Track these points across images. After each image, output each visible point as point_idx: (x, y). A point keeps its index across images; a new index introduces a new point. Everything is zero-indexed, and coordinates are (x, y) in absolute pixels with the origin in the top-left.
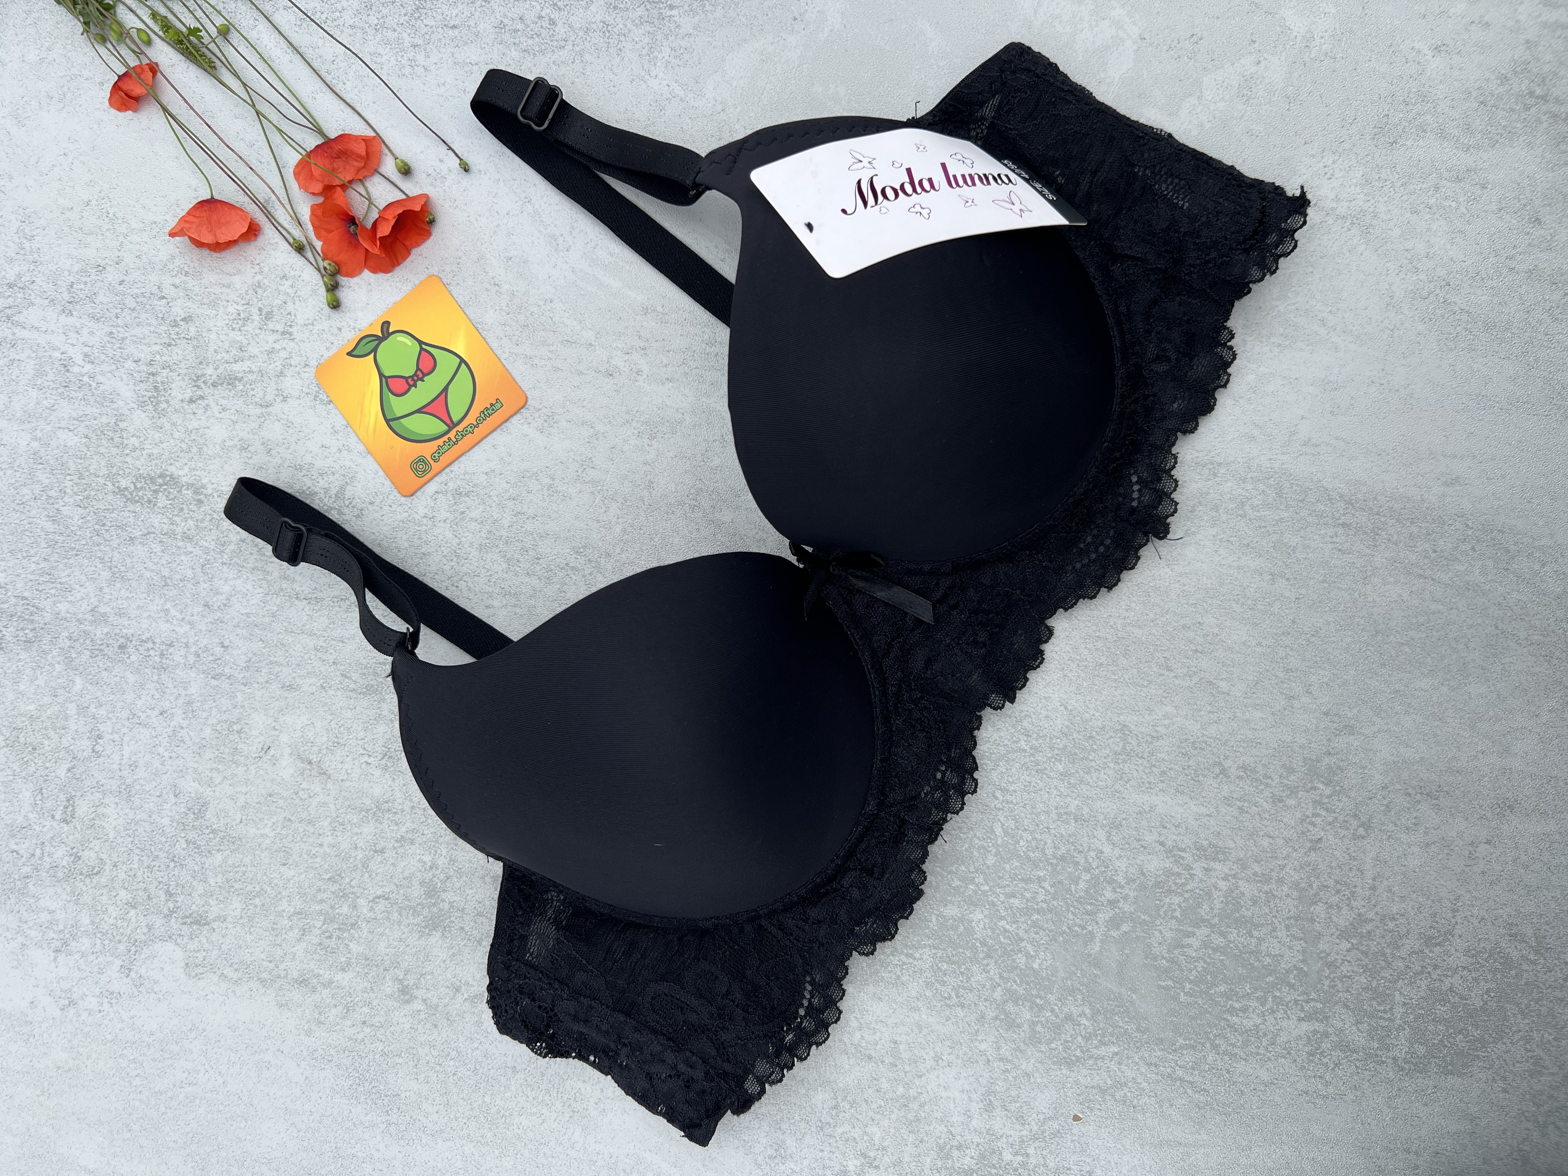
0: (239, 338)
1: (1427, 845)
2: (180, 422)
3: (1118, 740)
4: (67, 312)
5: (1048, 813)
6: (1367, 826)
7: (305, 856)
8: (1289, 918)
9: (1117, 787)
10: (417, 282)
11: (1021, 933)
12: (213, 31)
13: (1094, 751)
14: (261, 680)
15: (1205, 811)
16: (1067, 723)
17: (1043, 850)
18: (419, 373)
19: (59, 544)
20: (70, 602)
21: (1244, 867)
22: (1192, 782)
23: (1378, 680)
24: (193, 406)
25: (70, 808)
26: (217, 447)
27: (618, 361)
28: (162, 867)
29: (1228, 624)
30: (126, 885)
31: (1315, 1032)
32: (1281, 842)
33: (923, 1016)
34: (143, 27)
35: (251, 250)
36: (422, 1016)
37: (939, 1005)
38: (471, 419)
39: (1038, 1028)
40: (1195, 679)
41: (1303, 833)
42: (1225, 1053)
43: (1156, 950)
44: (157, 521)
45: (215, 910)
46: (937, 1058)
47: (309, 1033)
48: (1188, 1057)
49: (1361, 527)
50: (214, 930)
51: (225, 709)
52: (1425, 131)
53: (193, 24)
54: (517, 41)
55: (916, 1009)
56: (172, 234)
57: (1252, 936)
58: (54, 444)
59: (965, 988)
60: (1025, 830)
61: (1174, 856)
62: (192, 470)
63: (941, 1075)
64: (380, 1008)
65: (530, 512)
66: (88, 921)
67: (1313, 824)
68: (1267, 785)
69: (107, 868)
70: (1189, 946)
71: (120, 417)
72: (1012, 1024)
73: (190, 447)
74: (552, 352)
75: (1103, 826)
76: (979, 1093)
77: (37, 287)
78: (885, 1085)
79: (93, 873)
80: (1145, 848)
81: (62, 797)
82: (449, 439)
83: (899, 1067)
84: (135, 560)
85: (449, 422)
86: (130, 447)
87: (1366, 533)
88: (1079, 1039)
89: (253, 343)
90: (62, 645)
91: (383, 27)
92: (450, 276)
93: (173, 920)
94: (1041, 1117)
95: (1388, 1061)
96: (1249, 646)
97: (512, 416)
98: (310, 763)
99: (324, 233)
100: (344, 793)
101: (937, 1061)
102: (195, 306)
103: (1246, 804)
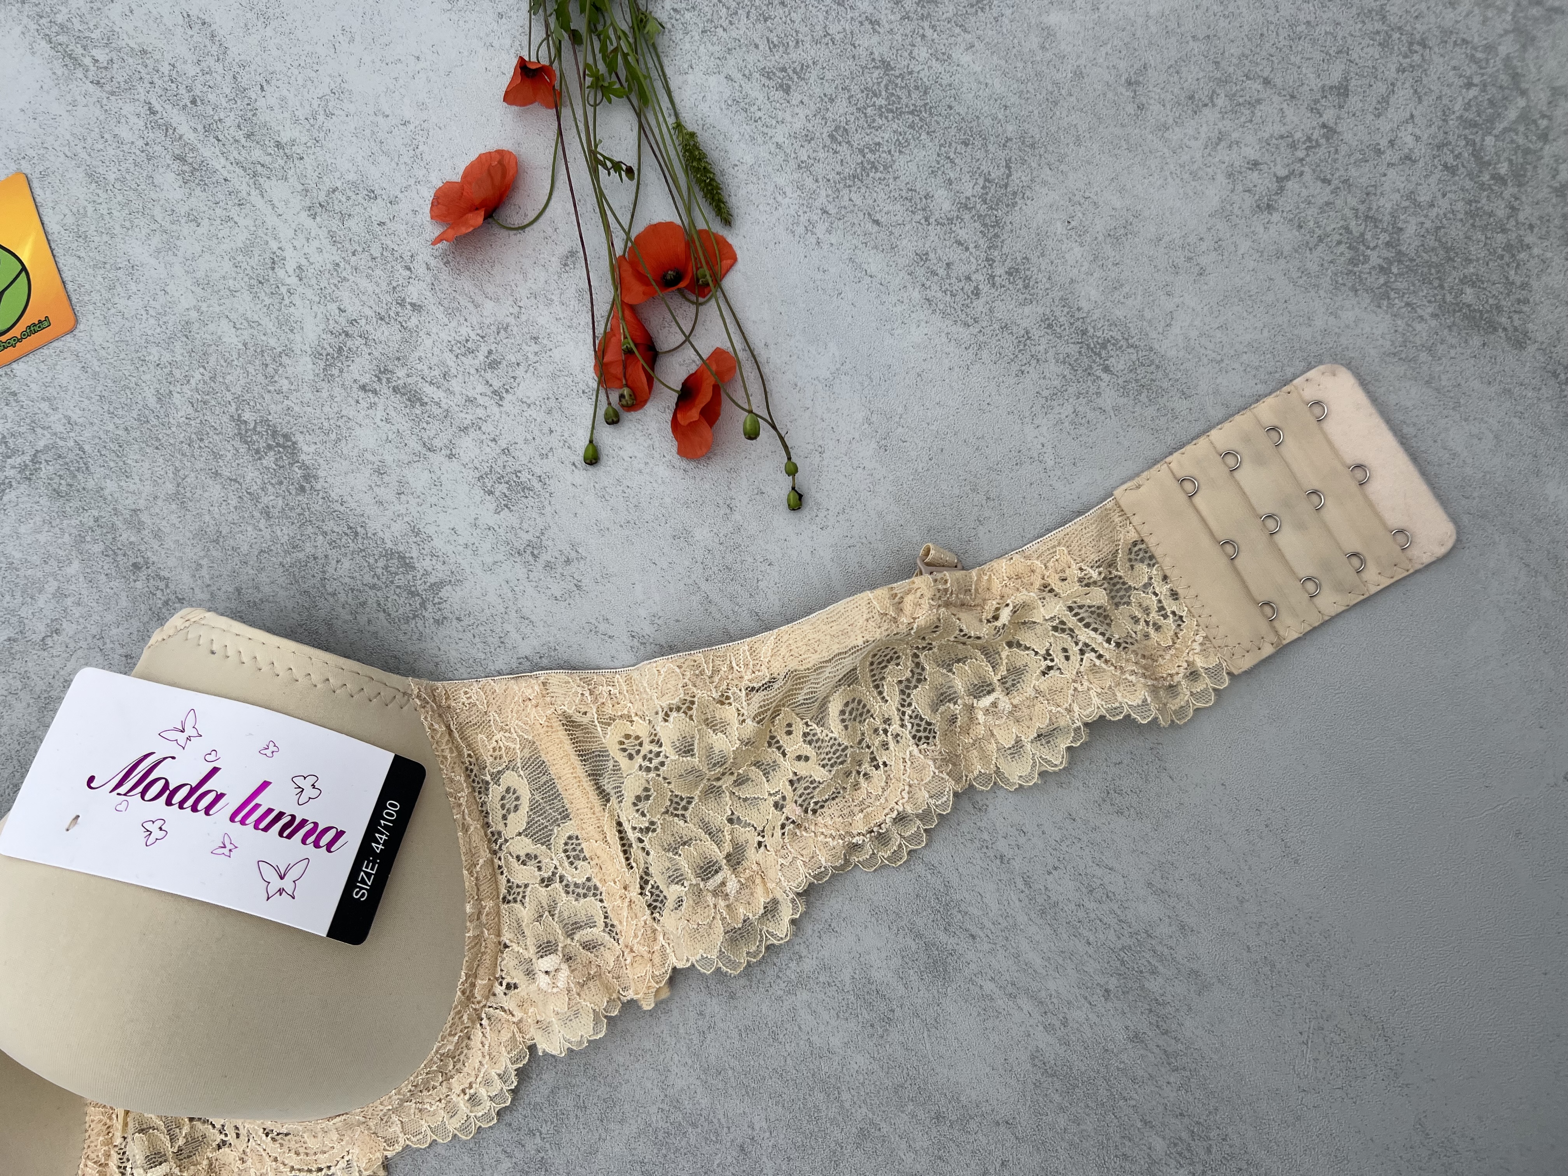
0: (450, 363)
2: (339, 399)
4: (312, 212)
19: (149, 426)
20: (120, 487)
24: (362, 394)
26: (356, 450)
44: (251, 475)
54: (928, 284)
58: (212, 327)
62: (316, 453)
71: (287, 351)
73: (331, 430)
77: (302, 167)
84: (206, 495)
86: (277, 386)
89: (460, 379)
90: (85, 521)
102: (432, 301)
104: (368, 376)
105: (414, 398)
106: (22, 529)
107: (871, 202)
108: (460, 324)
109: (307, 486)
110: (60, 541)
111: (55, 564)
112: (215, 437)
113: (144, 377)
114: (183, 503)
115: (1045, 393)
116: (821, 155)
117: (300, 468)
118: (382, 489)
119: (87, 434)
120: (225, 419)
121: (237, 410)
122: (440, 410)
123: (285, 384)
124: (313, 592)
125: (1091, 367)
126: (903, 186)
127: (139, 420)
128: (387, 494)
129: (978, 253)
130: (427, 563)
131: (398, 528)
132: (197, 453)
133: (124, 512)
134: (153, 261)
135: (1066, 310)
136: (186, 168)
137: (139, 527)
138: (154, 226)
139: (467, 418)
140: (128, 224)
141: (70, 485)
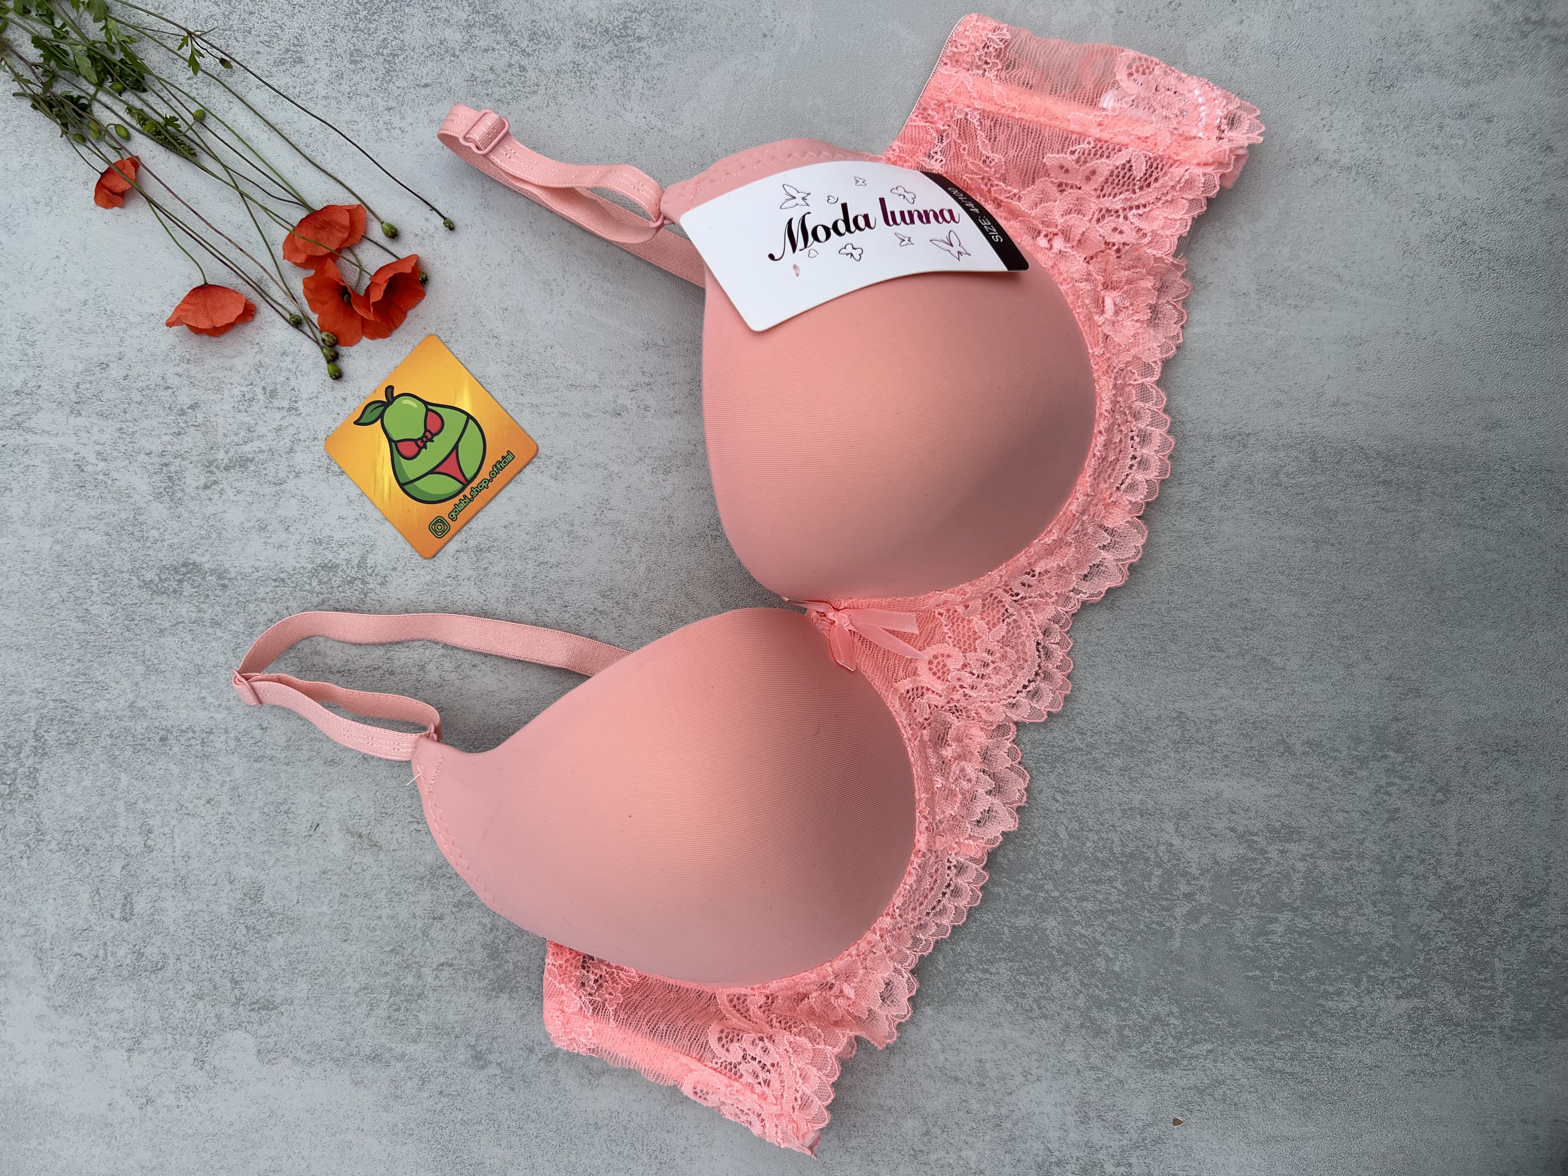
0: (247, 419)
1: (1511, 803)
2: (197, 509)
3: (1176, 728)
4: (76, 412)
5: (1112, 810)
6: (1445, 790)
7: (365, 931)
8: (1374, 894)
9: (1180, 776)
10: (416, 343)
11: (1098, 937)
12: (190, 119)
13: (1152, 742)
14: (303, 758)
15: (1273, 791)
16: (1121, 716)
17: (1111, 849)
18: (427, 434)
20: (108, 700)
21: (1321, 846)
22: (1257, 763)
23: (1439, 639)
24: (208, 492)
25: (128, 906)
26: (236, 529)
27: (625, 399)
28: (225, 955)
29: (1275, 597)
30: (191, 977)
31: (1416, 1009)
32: (1356, 815)
33: (1008, 1032)
34: (120, 122)
35: (249, 330)
36: (499, 1081)
37: (1021, 1018)
38: (484, 474)
39: (1126, 1032)
40: (1248, 658)
41: (1378, 804)
42: (1325, 1040)
43: (1239, 940)
44: (184, 610)
45: (281, 994)
46: (1026, 1073)
47: (387, 1108)
48: (1286, 1047)
49: (1403, 482)
50: (282, 1013)
51: (270, 791)
52: (1421, 71)
53: (169, 114)
55: (998, 1025)
56: (170, 324)
57: (1338, 916)
58: (76, 544)
59: (1045, 999)
60: (1091, 830)
61: (1246, 841)
62: (213, 555)
63: (1032, 1091)
64: (455, 1076)
65: (553, 560)
66: (157, 1017)
67: (1388, 794)
68: (1336, 759)
69: (172, 960)
70: (1273, 932)
71: (138, 511)
72: (1099, 1032)
73: (209, 533)
74: (557, 398)
75: (1169, 819)
76: (1073, 1105)
77: (44, 392)
78: (975, 1106)
79: (158, 969)
80: (1216, 836)
81: (120, 896)
82: (465, 496)
83: (988, 1086)
84: (167, 650)
85: (462, 480)
86: (151, 540)
87: (1407, 488)
88: (1170, 1039)
89: (261, 423)
90: (104, 744)
91: (356, 94)
92: (448, 334)
93: (241, 1008)
94: (1140, 1124)
95: (1494, 1030)
96: (1300, 618)
97: (525, 467)
98: (360, 836)
99: (319, 305)
100: (397, 863)
101: (1026, 1076)
102: (200, 393)
103: (1315, 780)
104: (203, 477)
105: (243, 462)
106: (69, 790)
107: (411, 77)
108: (230, 390)
109: (226, 582)
110: (100, 772)
111: (108, 790)
112: (140, 609)
113: (62, 616)
114: (157, 670)
115: (618, 87)
116: (356, 78)
117: (211, 575)
118: (274, 536)
119: (56, 688)
120: (136, 591)
121: (139, 579)
122: (265, 454)
123: (154, 533)
125: (630, 47)
126: (422, 50)
127: (82, 647)
128: (280, 536)
129: (502, 46)
130: (343, 555)
131: (305, 550)
132: (138, 631)
133: (124, 713)
135: (584, 28)
137: (143, 713)
139: (286, 442)
141: (73, 732)
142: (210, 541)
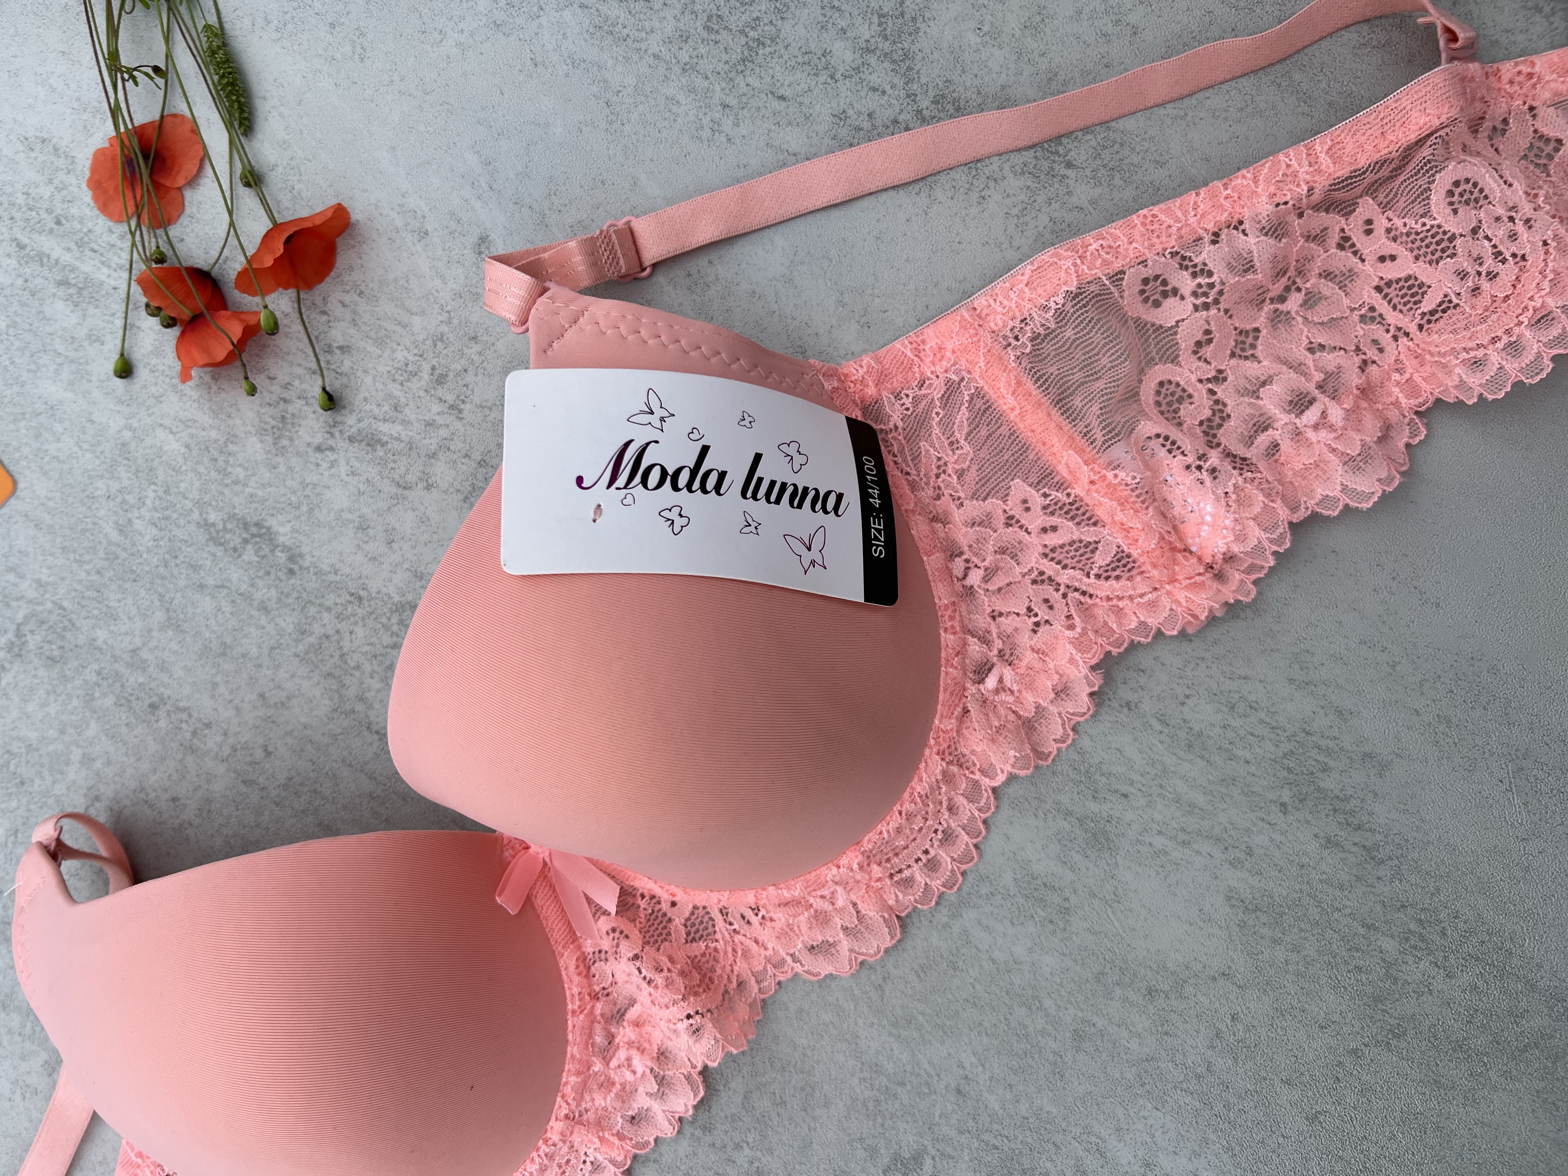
104: (319, 435)
105: (372, 441)
106: (30, 708)
108: (394, 351)
109: (295, 567)
110: (70, 707)
111: (71, 731)
112: (189, 549)
114: (179, 626)
115: (1015, 211)
116: (703, 50)
117: (282, 551)
119: (62, 591)
120: (192, 527)
121: (201, 515)
122: (403, 445)
123: (240, 473)
124: (337, 672)
125: (1053, 169)
126: (796, 52)
127: (107, 559)
128: (377, 547)
129: (897, 93)
131: (400, 578)
132: (175, 571)
133: (124, 655)
134: (70, 395)
136: (72, 291)
137: (143, 666)
138: (59, 360)
139: (431, 443)
140: (33, 367)
141: (61, 648)
142: (298, 513)
